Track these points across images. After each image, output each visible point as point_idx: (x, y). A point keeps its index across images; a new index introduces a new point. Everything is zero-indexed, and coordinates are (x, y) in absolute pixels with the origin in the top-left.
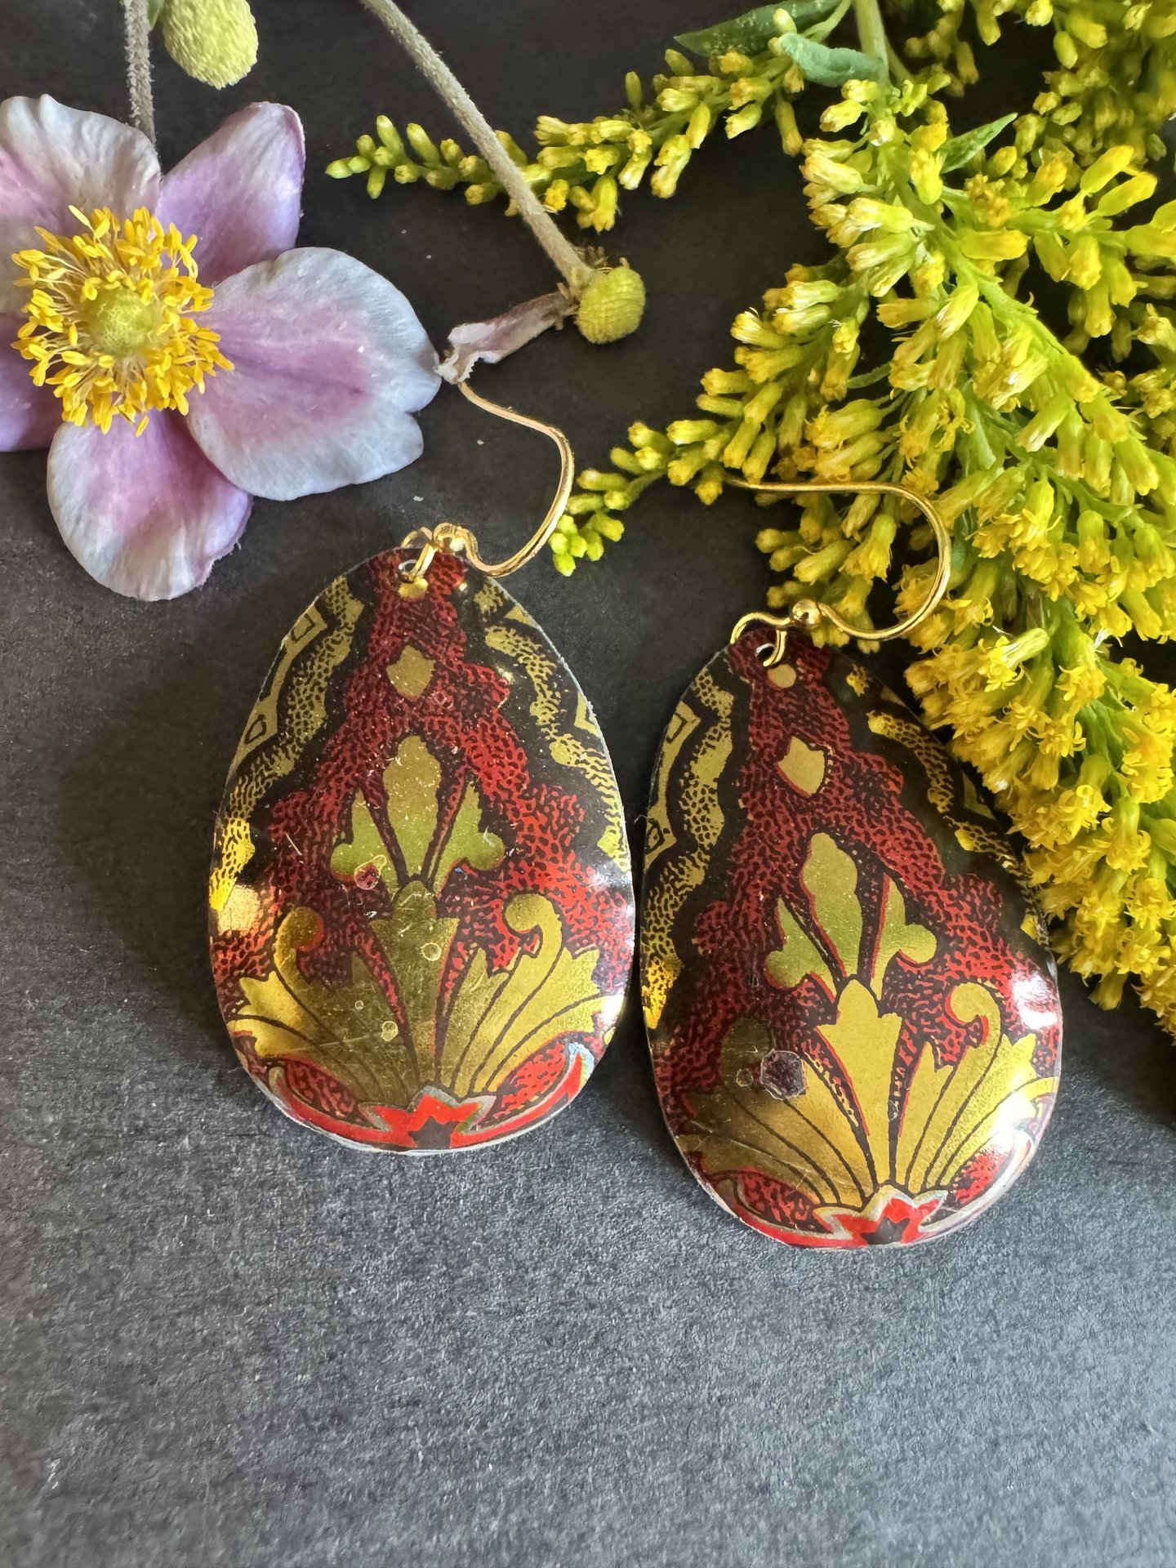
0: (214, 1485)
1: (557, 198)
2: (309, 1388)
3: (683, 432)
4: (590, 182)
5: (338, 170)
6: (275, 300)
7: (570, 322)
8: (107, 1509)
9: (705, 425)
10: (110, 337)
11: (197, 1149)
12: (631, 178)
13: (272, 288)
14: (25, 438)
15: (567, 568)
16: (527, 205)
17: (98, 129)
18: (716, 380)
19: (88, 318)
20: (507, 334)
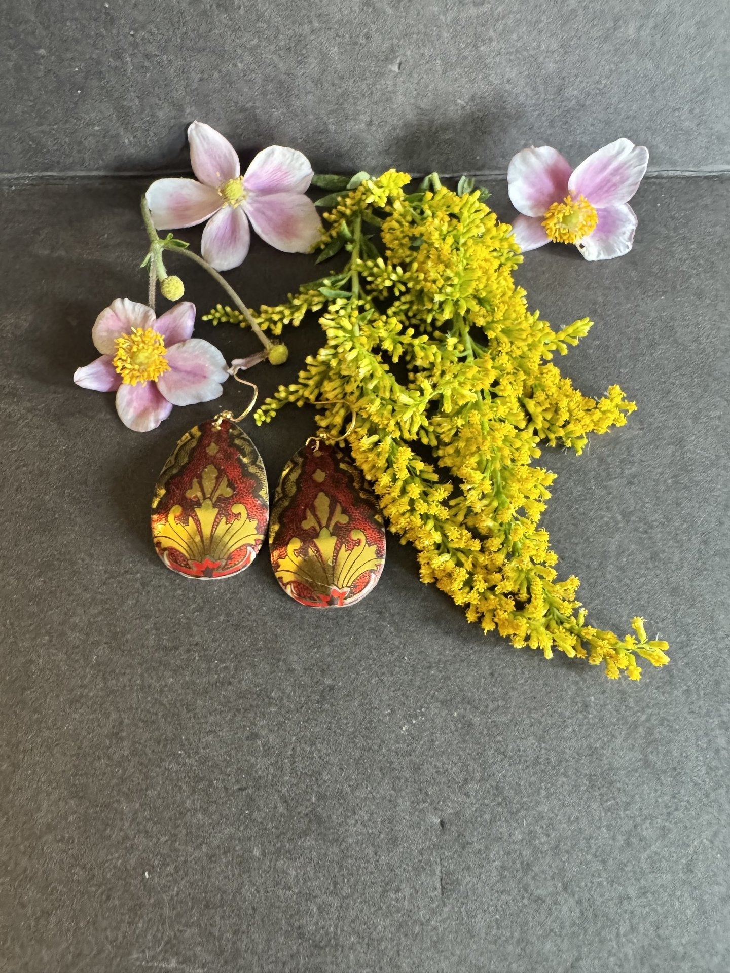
0: (139, 664)
1: (265, 327)
2: (168, 640)
3: (292, 388)
4: (275, 323)
5: (205, 318)
6: (185, 352)
7: (267, 360)
8: (109, 670)
9: (300, 386)
10: (138, 361)
11: (142, 578)
12: (286, 321)
13: (184, 348)
14: (112, 388)
15: (259, 424)
16: (256, 328)
17: (140, 307)
18: (302, 374)
19: (133, 356)
20: (249, 362)
